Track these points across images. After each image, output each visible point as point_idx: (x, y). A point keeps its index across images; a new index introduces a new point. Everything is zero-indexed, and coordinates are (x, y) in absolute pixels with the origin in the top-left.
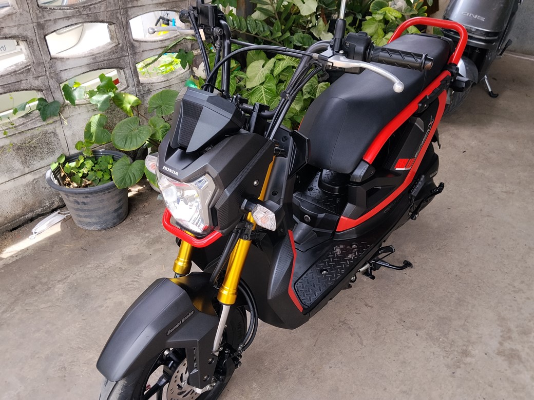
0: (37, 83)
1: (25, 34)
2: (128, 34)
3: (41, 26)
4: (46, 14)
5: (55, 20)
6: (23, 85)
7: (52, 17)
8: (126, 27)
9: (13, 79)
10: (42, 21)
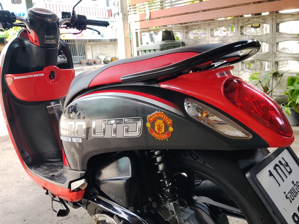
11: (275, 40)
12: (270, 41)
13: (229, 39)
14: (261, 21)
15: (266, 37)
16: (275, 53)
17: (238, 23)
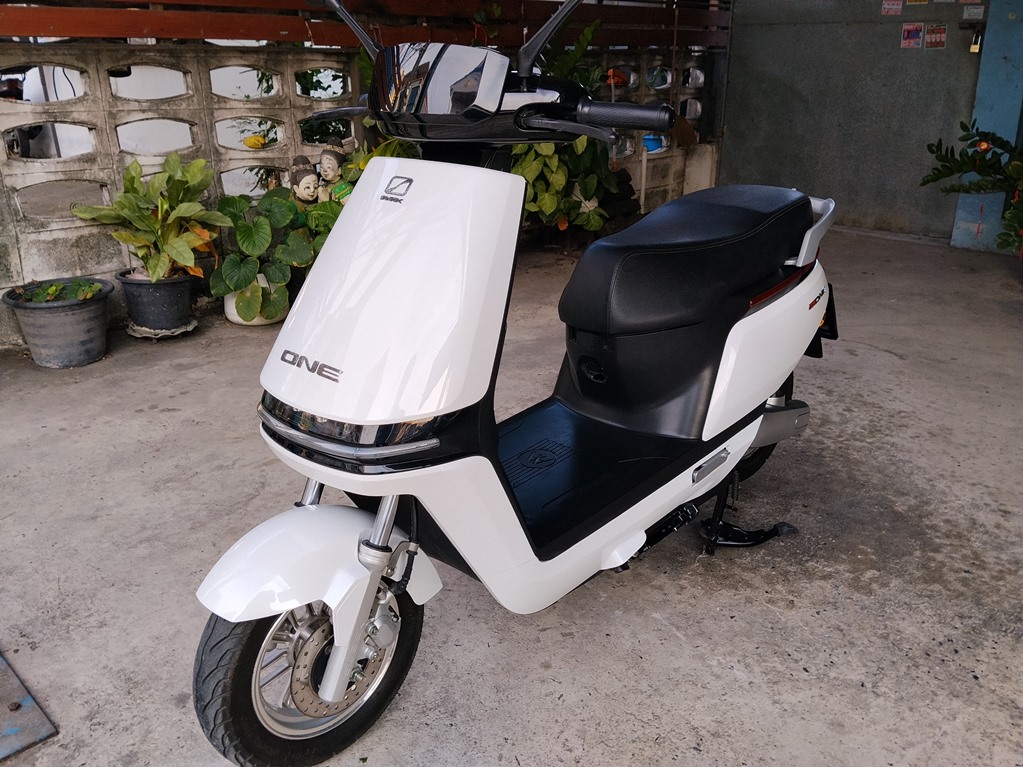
0: (102, 175)
1: (94, 121)
2: (213, 137)
3: (112, 115)
4: (119, 104)
5: (129, 112)
6: (87, 176)
7: (126, 108)
8: (211, 129)
9: (76, 167)
10: (114, 110)
11: (212, 114)
12: (201, 118)
13: (73, 109)
14: (167, 59)
15: (189, 105)
16: (217, 152)
17: (100, 60)
